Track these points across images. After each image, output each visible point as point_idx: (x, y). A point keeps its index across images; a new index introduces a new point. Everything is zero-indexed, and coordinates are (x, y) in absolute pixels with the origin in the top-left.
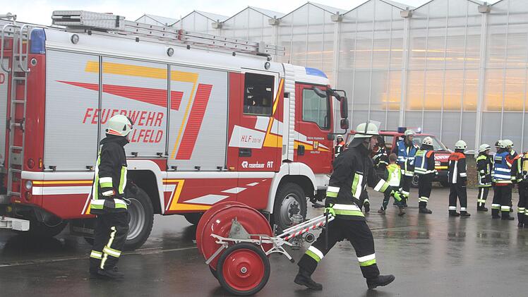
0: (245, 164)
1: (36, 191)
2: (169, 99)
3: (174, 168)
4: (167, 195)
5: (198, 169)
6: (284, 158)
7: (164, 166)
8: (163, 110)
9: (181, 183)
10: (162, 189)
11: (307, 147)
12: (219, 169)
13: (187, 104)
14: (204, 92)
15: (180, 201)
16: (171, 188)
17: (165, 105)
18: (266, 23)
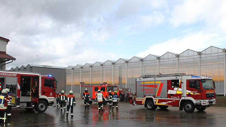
0: (172, 97)
1: (137, 100)
2: (155, 86)
3: (156, 98)
4: (155, 102)
5: (161, 98)
6: (182, 96)
7: (154, 97)
8: (154, 88)
9: (158, 100)
10: (154, 101)
11: (191, 94)
12: (166, 98)
13: (158, 87)
14: (162, 84)
15: (158, 103)
16: (156, 101)
17: (154, 87)
18: (156, 59)
